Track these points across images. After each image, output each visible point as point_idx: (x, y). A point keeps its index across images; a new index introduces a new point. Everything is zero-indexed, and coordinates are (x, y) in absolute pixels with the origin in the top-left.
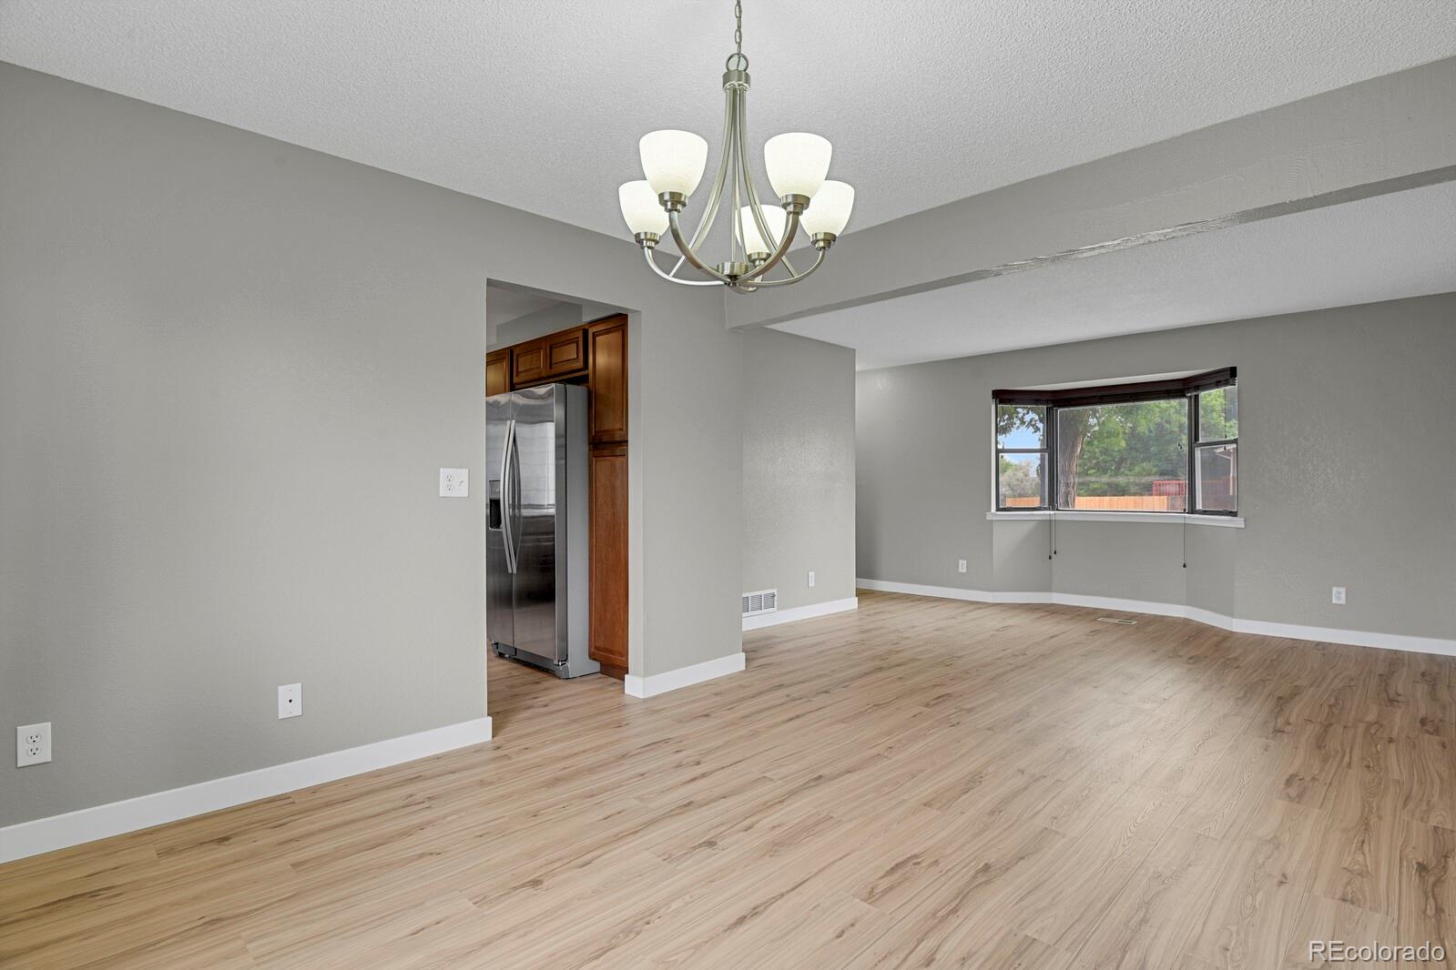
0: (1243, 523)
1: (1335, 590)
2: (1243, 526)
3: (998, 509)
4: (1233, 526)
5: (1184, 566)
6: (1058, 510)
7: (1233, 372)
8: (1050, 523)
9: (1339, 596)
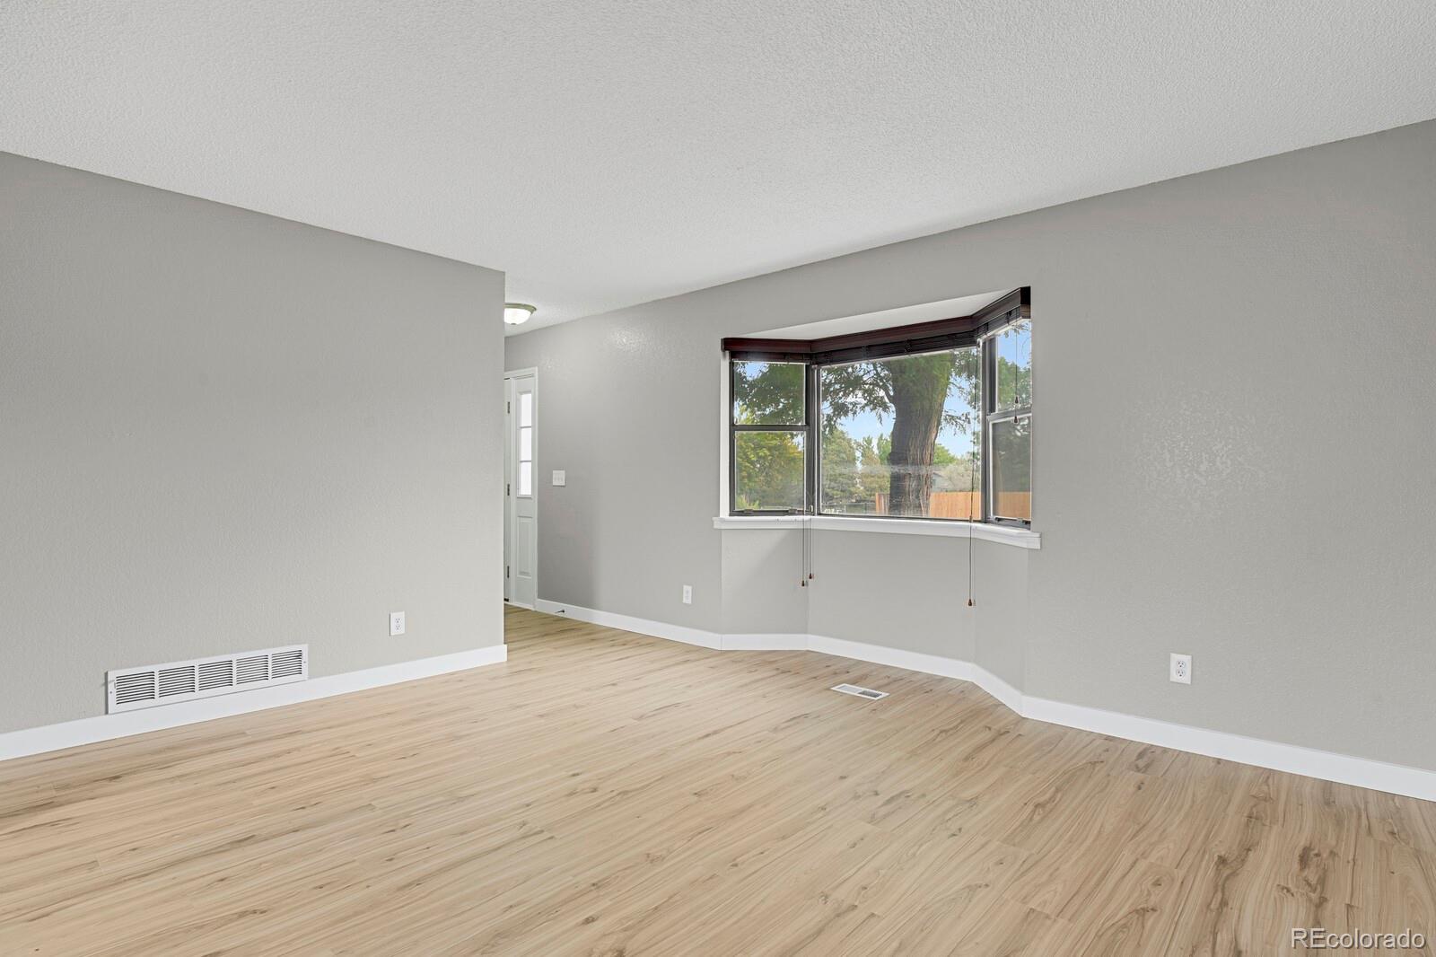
0: (1038, 541)
1: (1175, 657)
2: (1038, 546)
3: (733, 513)
4: (1025, 545)
5: (970, 604)
6: (820, 514)
7: (1025, 294)
8: (805, 532)
9: (1180, 668)
